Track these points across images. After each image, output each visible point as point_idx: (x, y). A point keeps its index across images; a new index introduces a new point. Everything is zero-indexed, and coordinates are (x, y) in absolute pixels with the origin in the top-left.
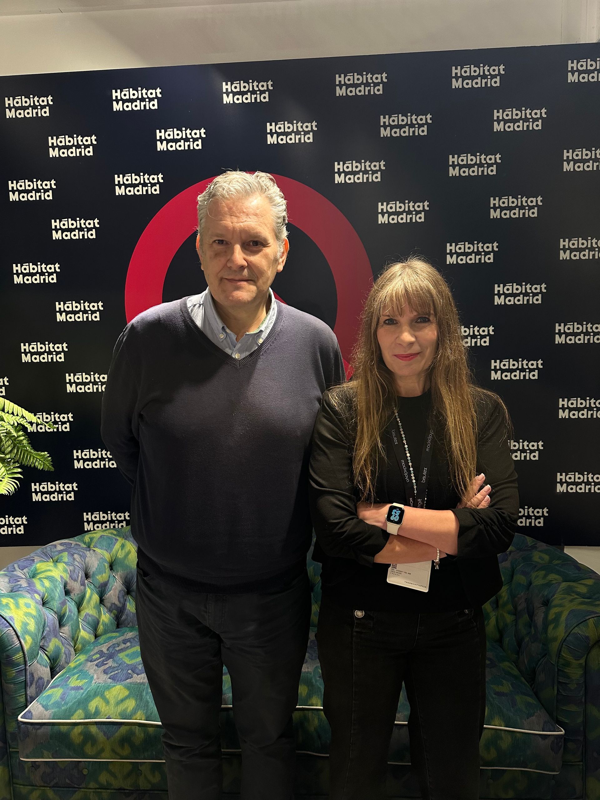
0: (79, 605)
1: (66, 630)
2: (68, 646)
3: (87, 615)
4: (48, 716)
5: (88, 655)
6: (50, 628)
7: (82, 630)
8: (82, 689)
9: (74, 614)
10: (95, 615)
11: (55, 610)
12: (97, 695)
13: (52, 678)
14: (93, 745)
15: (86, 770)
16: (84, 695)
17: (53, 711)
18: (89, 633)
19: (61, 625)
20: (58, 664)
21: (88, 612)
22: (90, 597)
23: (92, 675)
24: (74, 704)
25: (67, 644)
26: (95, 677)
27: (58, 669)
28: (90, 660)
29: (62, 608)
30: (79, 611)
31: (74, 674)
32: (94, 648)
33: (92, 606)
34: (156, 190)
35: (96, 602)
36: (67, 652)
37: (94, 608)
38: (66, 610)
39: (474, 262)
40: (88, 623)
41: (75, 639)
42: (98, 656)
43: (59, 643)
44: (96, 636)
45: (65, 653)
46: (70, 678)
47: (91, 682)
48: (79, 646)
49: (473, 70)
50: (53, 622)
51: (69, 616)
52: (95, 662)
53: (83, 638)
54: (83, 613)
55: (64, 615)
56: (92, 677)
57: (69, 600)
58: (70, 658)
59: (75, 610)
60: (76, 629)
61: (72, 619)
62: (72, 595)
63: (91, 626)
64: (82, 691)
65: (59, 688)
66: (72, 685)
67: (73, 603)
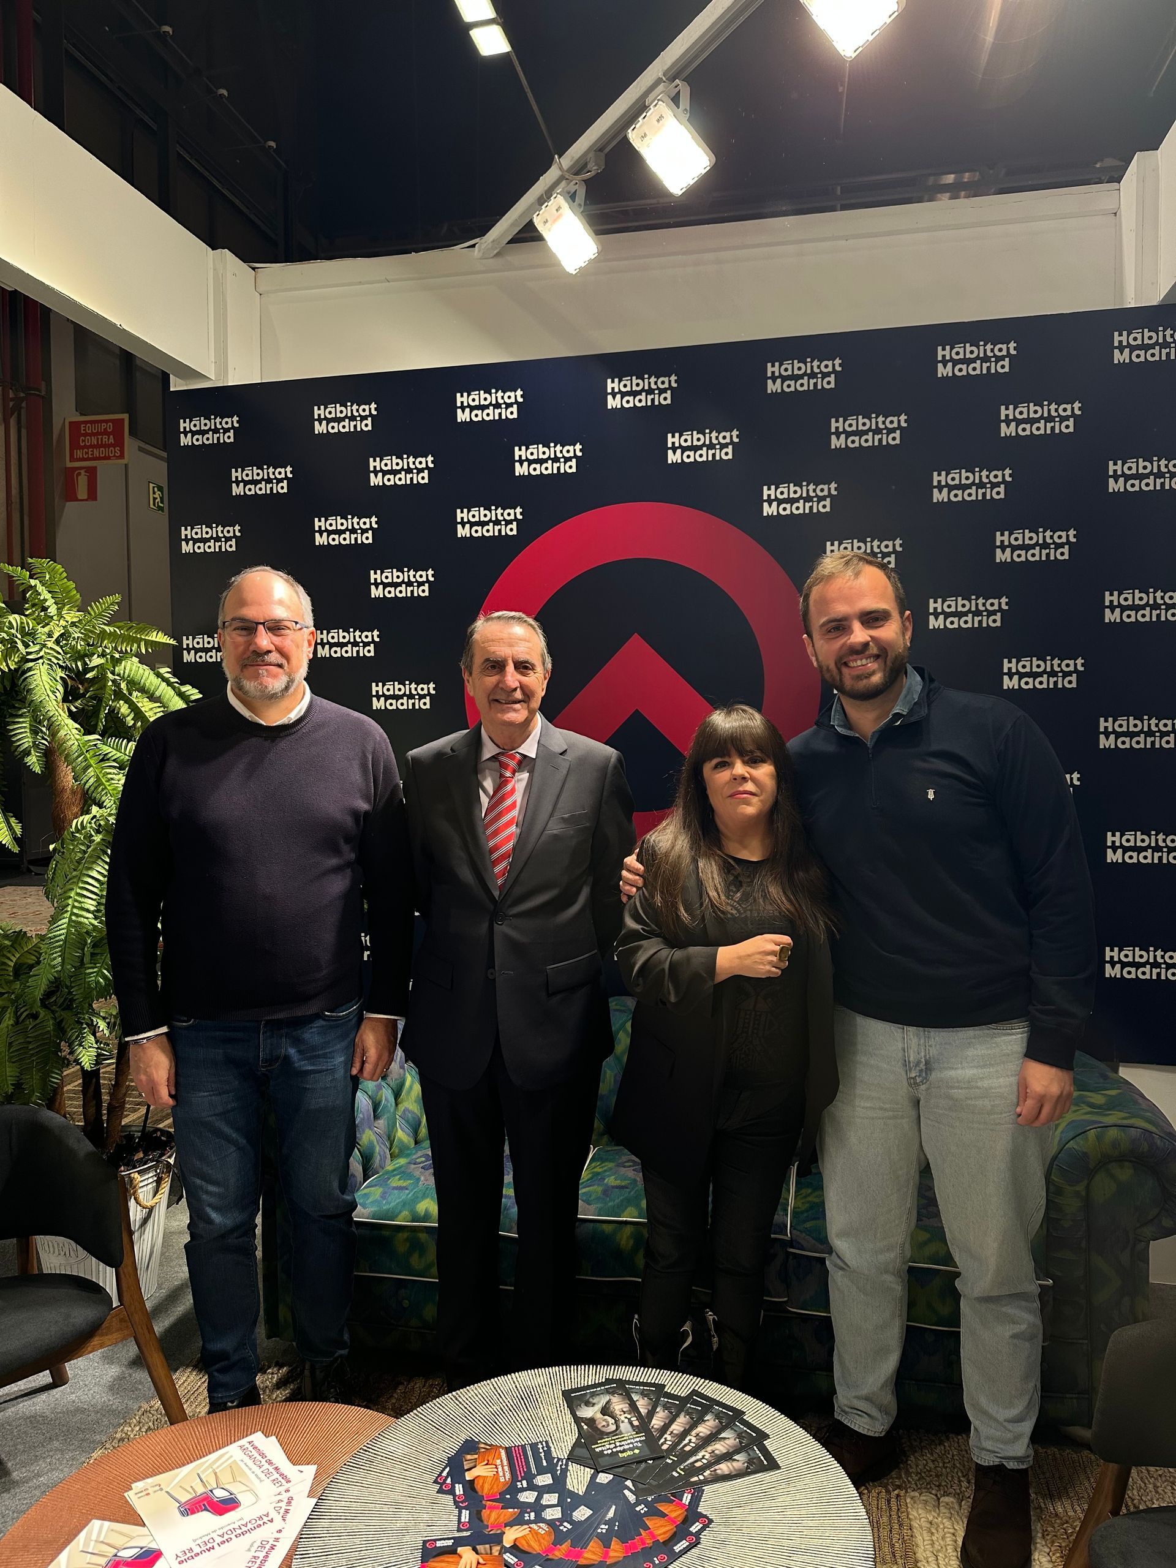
0: (397, 1094)
1: (381, 1123)
2: (382, 1146)
3: (406, 1110)
4: (366, 1215)
5: (409, 1159)
6: (363, 1114)
7: (399, 1130)
8: (407, 1189)
9: (391, 1105)
10: (416, 1111)
11: (370, 1093)
12: (427, 1197)
13: (365, 1181)
14: (420, 1256)
15: (407, 1302)
16: (410, 1196)
17: (372, 1209)
18: (409, 1135)
19: (376, 1117)
20: (370, 1166)
21: (407, 1106)
22: (411, 1087)
23: (418, 1176)
24: (397, 1204)
25: (382, 1143)
26: (422, 1178)
27: (371, 1173)
28: (413, 1162)
29: (377, 1093)
30: (397, 1105)
31: (394, 1176)
32: (416, 1152)
33: (413, 1098)
34: (512, 530)
35: (418, 1094)
36: (382, 1153)
37: (415, 1102)
38: (382, 1097)
39: (971, 626)
40: (407, 1122)
41: (391, 1139)
42: (424, 1159)
43: (373, 1138)
44: (416, 1143)
45: (379, 1153)
46: (389, 1179)
47: (418, 1183)
48: (396, 1150)
49: (968, 350)
50: (367, 1108)
51: (385, 1107)
52: (422, 1165)
53: (400, 1140)
54: (401, 1107)
55: (380, 1102)
56: (418, 1179)
57: (385, 1085)
58: (385, 1162)
59: (392, 1099)
60: (392, 1127)
61: (389, 1111)
62: (389, 1079)
63: (411, 1125)
64: (407, 1191)
65: (377, 1187)
66: (394, 1185)
67: (390, 1091)
